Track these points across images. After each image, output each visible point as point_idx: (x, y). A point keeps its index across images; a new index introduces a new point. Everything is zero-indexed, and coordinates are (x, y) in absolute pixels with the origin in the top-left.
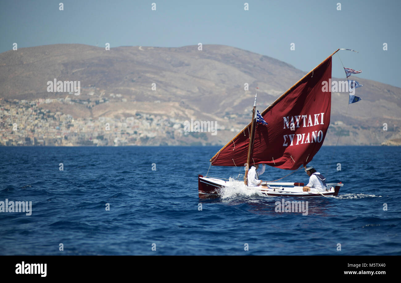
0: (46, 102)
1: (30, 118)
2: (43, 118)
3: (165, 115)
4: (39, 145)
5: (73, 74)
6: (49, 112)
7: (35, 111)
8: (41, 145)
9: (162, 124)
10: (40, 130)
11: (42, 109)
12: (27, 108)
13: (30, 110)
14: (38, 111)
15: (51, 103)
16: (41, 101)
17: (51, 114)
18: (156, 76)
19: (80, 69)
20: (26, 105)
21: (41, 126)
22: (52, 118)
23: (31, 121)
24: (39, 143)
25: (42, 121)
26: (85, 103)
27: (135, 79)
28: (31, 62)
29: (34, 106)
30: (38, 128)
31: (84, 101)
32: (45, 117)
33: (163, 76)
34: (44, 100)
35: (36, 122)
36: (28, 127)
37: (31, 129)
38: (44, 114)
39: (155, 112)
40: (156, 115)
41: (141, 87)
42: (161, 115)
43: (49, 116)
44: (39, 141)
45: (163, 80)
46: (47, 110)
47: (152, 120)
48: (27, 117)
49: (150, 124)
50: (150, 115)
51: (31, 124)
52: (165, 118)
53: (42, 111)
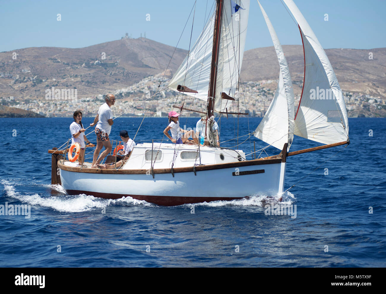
0: (268, 83)
1: (253, 94)
2: (264, 95)
3: (362, 92)
4: (257, 116)
5: (293, 64)
6: (269, 90)
7: (259, 89)
8: (259, 117)
9: (359, 100)
10: (259, 104)
11: (264, 88)
12: (253, 87)
13: (255, 88)
14: (261, 90)
15: (271, 83)
16: (264, 82)
17: (271, 92)
18: (353, 65)
19: (298, 61)
20: (253, 85)
21: (261, 101)
22: (271, 95)
23: (254, 97)
24: (257, 115)
25: (262, 97)
26: (298, 83)
27: (338, 67)
28: (264, 57)
29: (258, 86)
30: (258, 102)
31: (298, 82)
32: (266, 94)
33: (359, 65)
34: (266, 81)
35: (258, 97)
36: (251, 102)
37: (253, 103)
38: (265, 92)
39: (354, 90)
40: (354, 93)
41: (343, 73)
42: (358, 93)
43: (269, 94)
44: (257, 113)
45: (359, 68)
46: (268, 89)
47: (351, 96)
48: (251, 94)
49: (350, 99)
50: (349, 93)
51: (254, 100)
52: (361, 95)
53: (264, 89)
